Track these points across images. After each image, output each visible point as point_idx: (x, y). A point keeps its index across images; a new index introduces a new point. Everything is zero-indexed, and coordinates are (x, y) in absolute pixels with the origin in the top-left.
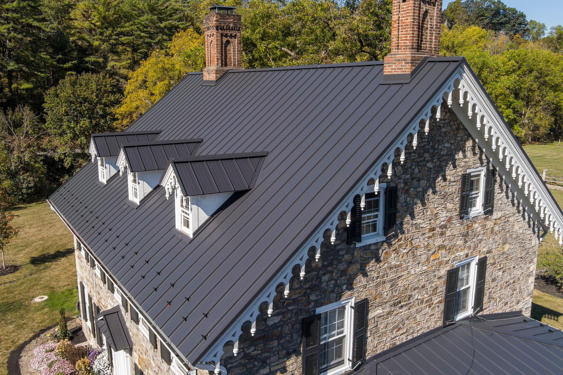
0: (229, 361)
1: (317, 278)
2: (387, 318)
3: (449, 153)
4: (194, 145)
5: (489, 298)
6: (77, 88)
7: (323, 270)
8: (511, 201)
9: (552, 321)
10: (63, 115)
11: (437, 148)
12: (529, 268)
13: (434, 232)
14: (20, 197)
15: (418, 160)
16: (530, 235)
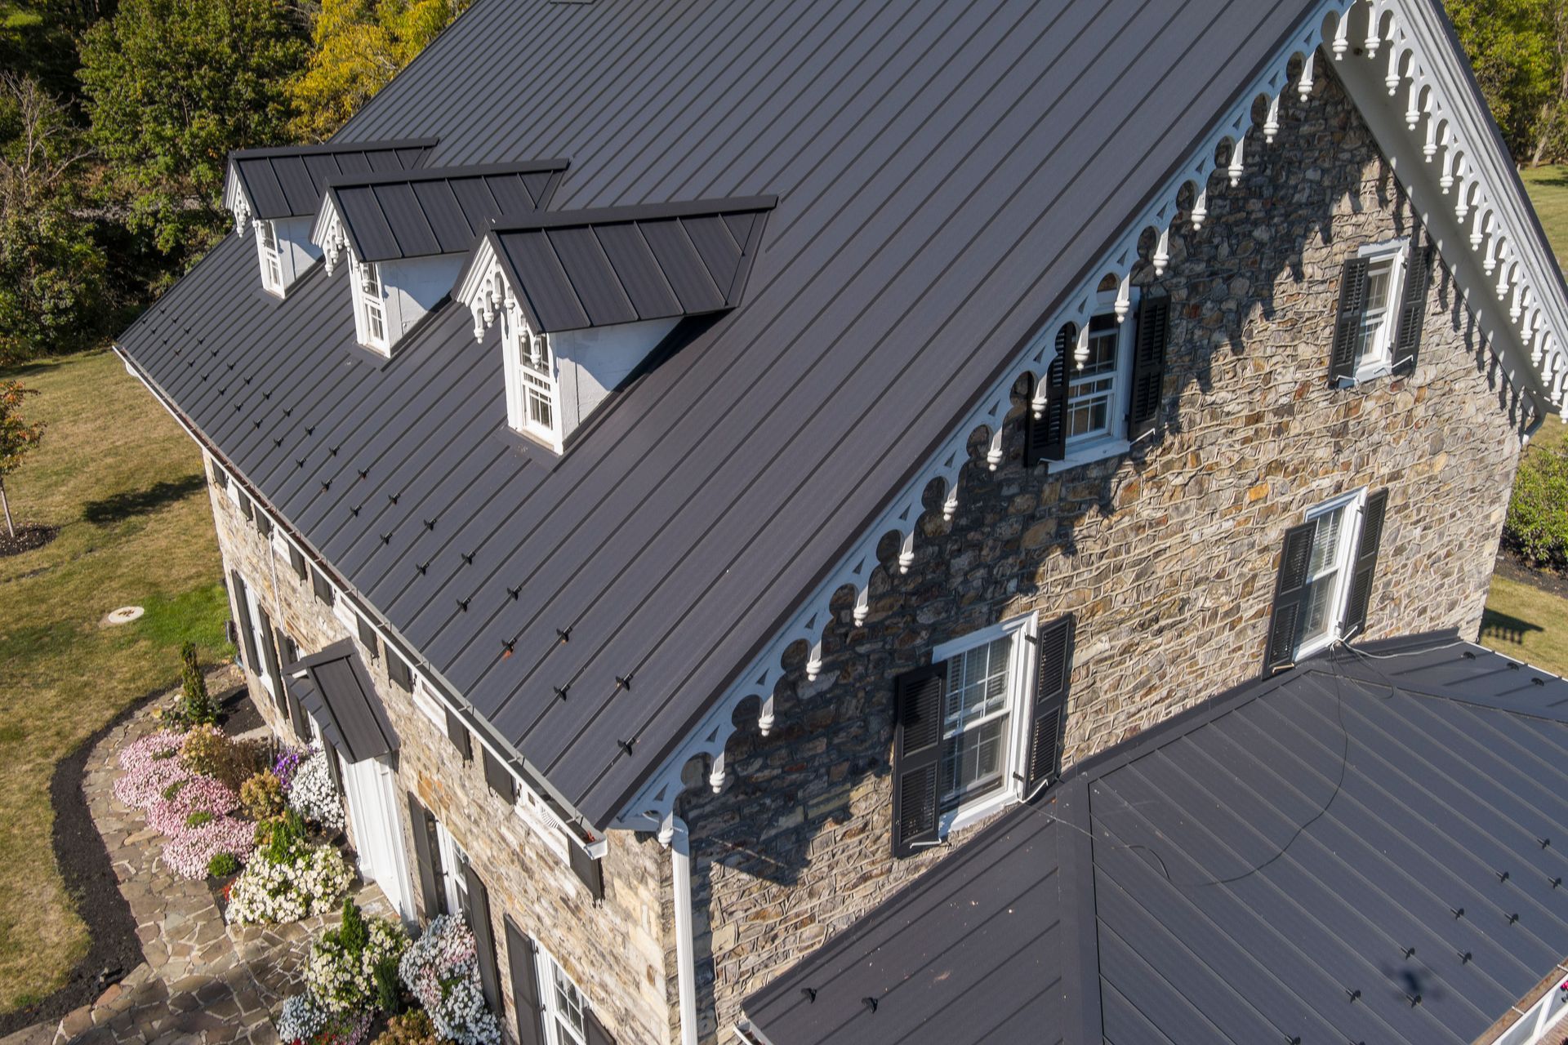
0: (694, 801)
1: (938, 565)
2: (1120, 663)
3: (1316, 198)
4: (544, 178)
5: (1383, 599)
6: (173, 23)
7: (956, 541)
8: (1465, 335)
9: (1508, 643)
10: (139, 101)
11: (1285, 185)
12: (1487, 517)
13: (1260, 425)
14: (38, 337)
15: (1231, 219)
16: (1500, 430)
